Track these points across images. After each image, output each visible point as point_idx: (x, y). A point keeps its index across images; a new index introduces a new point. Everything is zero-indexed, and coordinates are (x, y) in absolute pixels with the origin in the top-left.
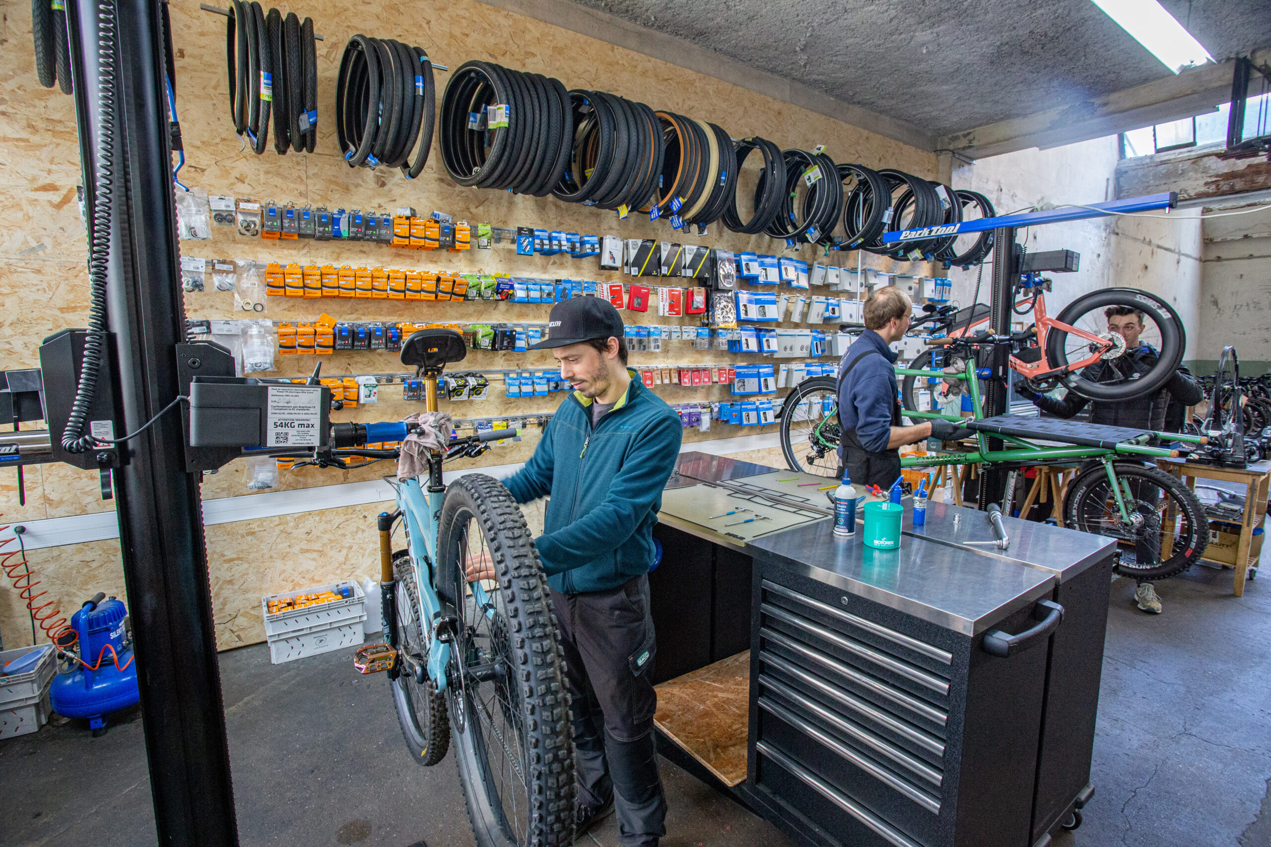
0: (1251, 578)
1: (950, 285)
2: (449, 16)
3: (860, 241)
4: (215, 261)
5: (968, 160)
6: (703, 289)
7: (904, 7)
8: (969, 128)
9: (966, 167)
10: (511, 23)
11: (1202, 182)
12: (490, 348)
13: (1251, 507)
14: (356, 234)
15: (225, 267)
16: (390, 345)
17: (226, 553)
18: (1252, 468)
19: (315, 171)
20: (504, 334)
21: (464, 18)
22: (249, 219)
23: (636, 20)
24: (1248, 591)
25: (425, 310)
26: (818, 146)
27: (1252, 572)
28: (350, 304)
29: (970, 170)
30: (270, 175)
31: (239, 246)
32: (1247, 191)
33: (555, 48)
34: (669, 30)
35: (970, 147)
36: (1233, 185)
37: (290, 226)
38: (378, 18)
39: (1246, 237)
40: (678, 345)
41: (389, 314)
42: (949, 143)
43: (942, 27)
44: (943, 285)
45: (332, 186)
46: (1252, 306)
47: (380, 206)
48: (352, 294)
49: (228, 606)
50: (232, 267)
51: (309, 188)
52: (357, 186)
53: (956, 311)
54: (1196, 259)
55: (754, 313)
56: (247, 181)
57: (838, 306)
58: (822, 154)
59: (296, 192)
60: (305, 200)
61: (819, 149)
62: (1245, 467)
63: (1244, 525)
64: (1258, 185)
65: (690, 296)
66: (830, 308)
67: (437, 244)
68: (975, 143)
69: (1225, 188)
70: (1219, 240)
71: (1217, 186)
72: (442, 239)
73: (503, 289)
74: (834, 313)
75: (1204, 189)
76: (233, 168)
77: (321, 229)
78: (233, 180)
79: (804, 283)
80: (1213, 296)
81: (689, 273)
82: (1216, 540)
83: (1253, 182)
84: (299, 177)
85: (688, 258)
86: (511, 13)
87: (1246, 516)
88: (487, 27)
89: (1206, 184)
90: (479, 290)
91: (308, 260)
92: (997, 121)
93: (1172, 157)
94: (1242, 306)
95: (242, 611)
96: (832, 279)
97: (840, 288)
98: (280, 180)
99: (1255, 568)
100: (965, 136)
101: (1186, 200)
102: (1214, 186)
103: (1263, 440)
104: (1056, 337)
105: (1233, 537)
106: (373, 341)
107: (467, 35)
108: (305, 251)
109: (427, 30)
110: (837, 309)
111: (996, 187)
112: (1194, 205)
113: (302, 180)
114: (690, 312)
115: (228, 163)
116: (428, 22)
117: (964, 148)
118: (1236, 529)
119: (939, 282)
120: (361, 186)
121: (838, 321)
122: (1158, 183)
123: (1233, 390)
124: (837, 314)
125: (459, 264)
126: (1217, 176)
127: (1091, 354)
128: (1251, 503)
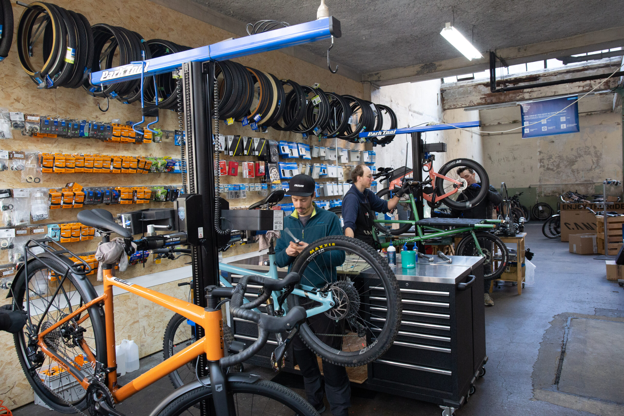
0: (523, 287)
1: (375, 154)
2: (129, 6)
3: (337, 134)
4: (14, 152)
5: (377, 87)
6: (264, 162)
7: (358, 21)
8: (378, 71)
9: (377, 90)
10: (161, 11)
11: (479, 98)
12: (164, 200)
13: (519, 253)
14: (93, 135)
15: (19, 156)
16: (113, 201)
17: (8, 343)
18: (518, 236)
19: (60, 96)
20: (173, 191)
21: (137, 7)
22: (34, 126)
23: (221, 11)
24: (523, 292)
25: (123, 179)
26: (316, 84)
27: (523, 284)
28: (82, 177)
29: (379, 92)
30: (35, 98)
31: (17, 141)
32: (498, 103)
33: (183, 26)
34: (237, 17)
35: (379, 80)
36: (492, 100)
37: (55, 130)
38: (92, 5)
39: (499, 123)
40: (250, 194)
41: (104, 182)
42: (368, 78)
43: (374, 30)
44: (372, 154)
45: (70, 105)
46: (505, 159)
47: (97, 117)
48: (91, 170)
49: (8, 381)
50: (23, 155)
51: (58, 106)
52: (84, 105)
53: (392, 170)
54: (479, 135)
55: (288, 175)
56: (21, 101)
57: (326, 168)
58: (318, 88)
59: (50, 108)
60: (55, 113)
61: (316, 85)
62: (515, 236)
63: (518, 262)
64: (502, 100)
65: (257, 166)
66: (323, 170)
67: (134, 140)
68: (381, 79)
69: (489, 101)
70: (488, 125)
71: (486, 100)
72: (137, 137)
73: (169, 166)
74: (324, 172)
75: (480, 101)
76: (12, 93)
77: (73, 132)
78: (12, 100)
79: (308, 156)
80: (488, 154)
81: (257, 153)
82: (509, 271)
83: (499, 99)
84: (52, 99)
85: (256, 145)
86: (160, 6)
87: (518, 258)
88: (149, 13)
89: (481, 98)
90: (157, 167)
91: (58, 150)
92: (391, 68)
93: (465, 84)
94: (501, 159)
95: (17, 383)
96: (322, 154)
97: (326, 159)
98: (41, 101)
99: (524, 282)
100: (376, 74)
101: (473, 106)
102: (484, 100)
103: (520, 224)
104: (439, 181)
105: (515, 268)
106: (105, 199)
107: (139, 18)
108: (55, 145)
109: (118, 13)
110: (325, 170)
111: (389, 100)
112: (476, 109)
113: (53, 101)
114: (258, 175)
115: (9, 90)
116: (118, 9)
117: (376, 81)
118: (515, 264)
119: (370, 153)
120: (86, 105)
121: (327, 177)
122: (460, 97)
123: (507, 202)
124: (326, 173)
125: (140, 151)
126: (485, 95)
127: (454, 188)
128: (519, 251)
